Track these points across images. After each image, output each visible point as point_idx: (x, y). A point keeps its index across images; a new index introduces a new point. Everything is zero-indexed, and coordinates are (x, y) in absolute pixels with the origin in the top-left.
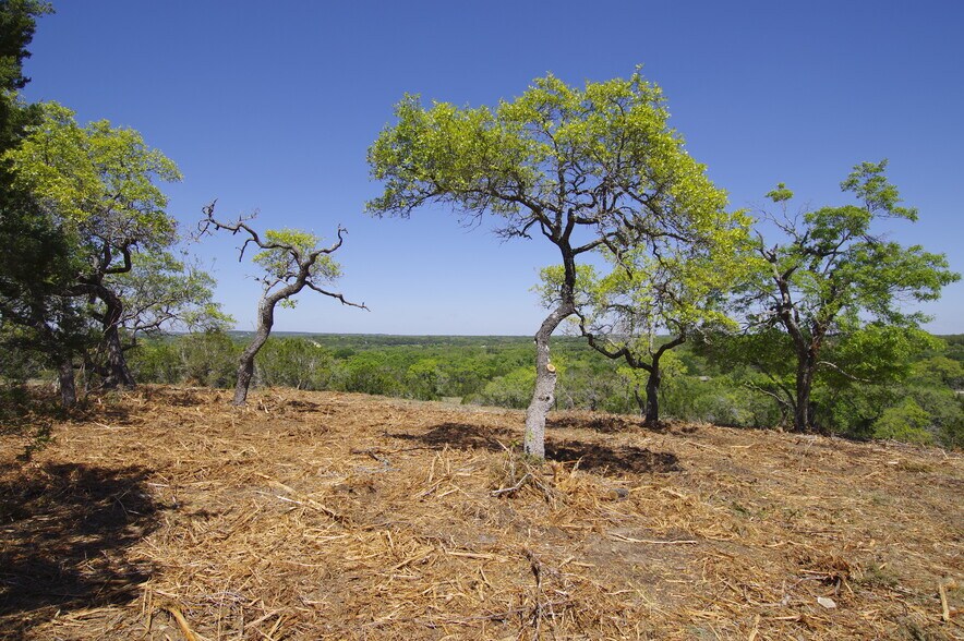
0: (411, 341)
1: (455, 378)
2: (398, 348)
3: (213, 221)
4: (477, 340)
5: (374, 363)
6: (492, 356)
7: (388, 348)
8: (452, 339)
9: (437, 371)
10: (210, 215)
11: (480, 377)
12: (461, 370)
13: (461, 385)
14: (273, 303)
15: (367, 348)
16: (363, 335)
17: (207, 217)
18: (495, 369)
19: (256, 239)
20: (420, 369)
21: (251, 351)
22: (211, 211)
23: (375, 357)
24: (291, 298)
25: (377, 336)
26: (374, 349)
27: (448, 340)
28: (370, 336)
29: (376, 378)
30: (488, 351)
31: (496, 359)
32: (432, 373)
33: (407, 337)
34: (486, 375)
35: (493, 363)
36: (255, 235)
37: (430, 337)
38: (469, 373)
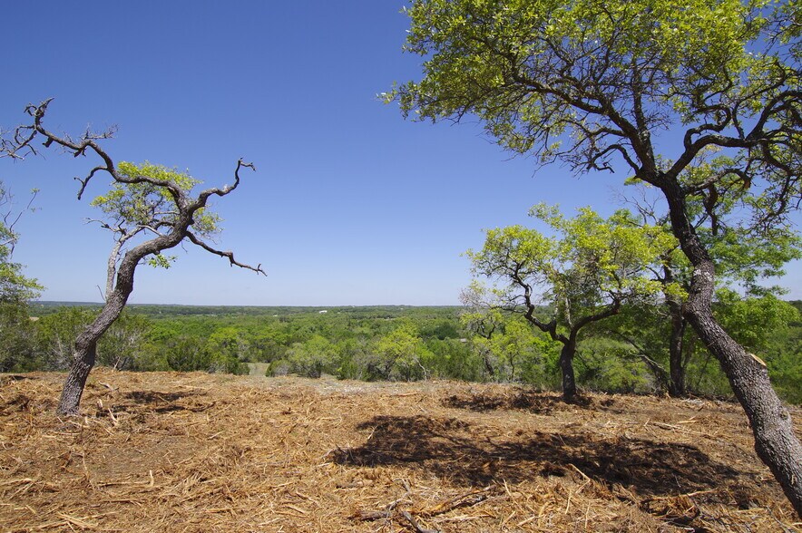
0: (206, 311)
1: (255, 345)
2: (194, 318)
3: (43, 132)
4: (269, 310)
5: (172, 332)
6: (286, 324)
7: (183, 318)
8: (245, 309)
9: (238, 339)
10: (38, 122)
11: (279, 343)
12: (260, 337)
13: (260, 351)
14: (136, 259)
15: (161, 318)
16: (157, 306)
17: (33, 123)
18: (291, 335)
19: (110, 168)
20: (222, 337)
21: (96, 331)
22: (40, 115)
23: (173, 327)
24: (164, 253)
25: (172, 307)
26: (170, 319)
27: (242, 310)
28: (165, 306)
29: (203, 351)
30: (281, 320)
31: (290, 326)
32: (233, 341)
33: (202, 308)
34: (284, 342)
35: (288, 330)
36: (109, 161)
37: (224, 307)
38: (268, 340)
